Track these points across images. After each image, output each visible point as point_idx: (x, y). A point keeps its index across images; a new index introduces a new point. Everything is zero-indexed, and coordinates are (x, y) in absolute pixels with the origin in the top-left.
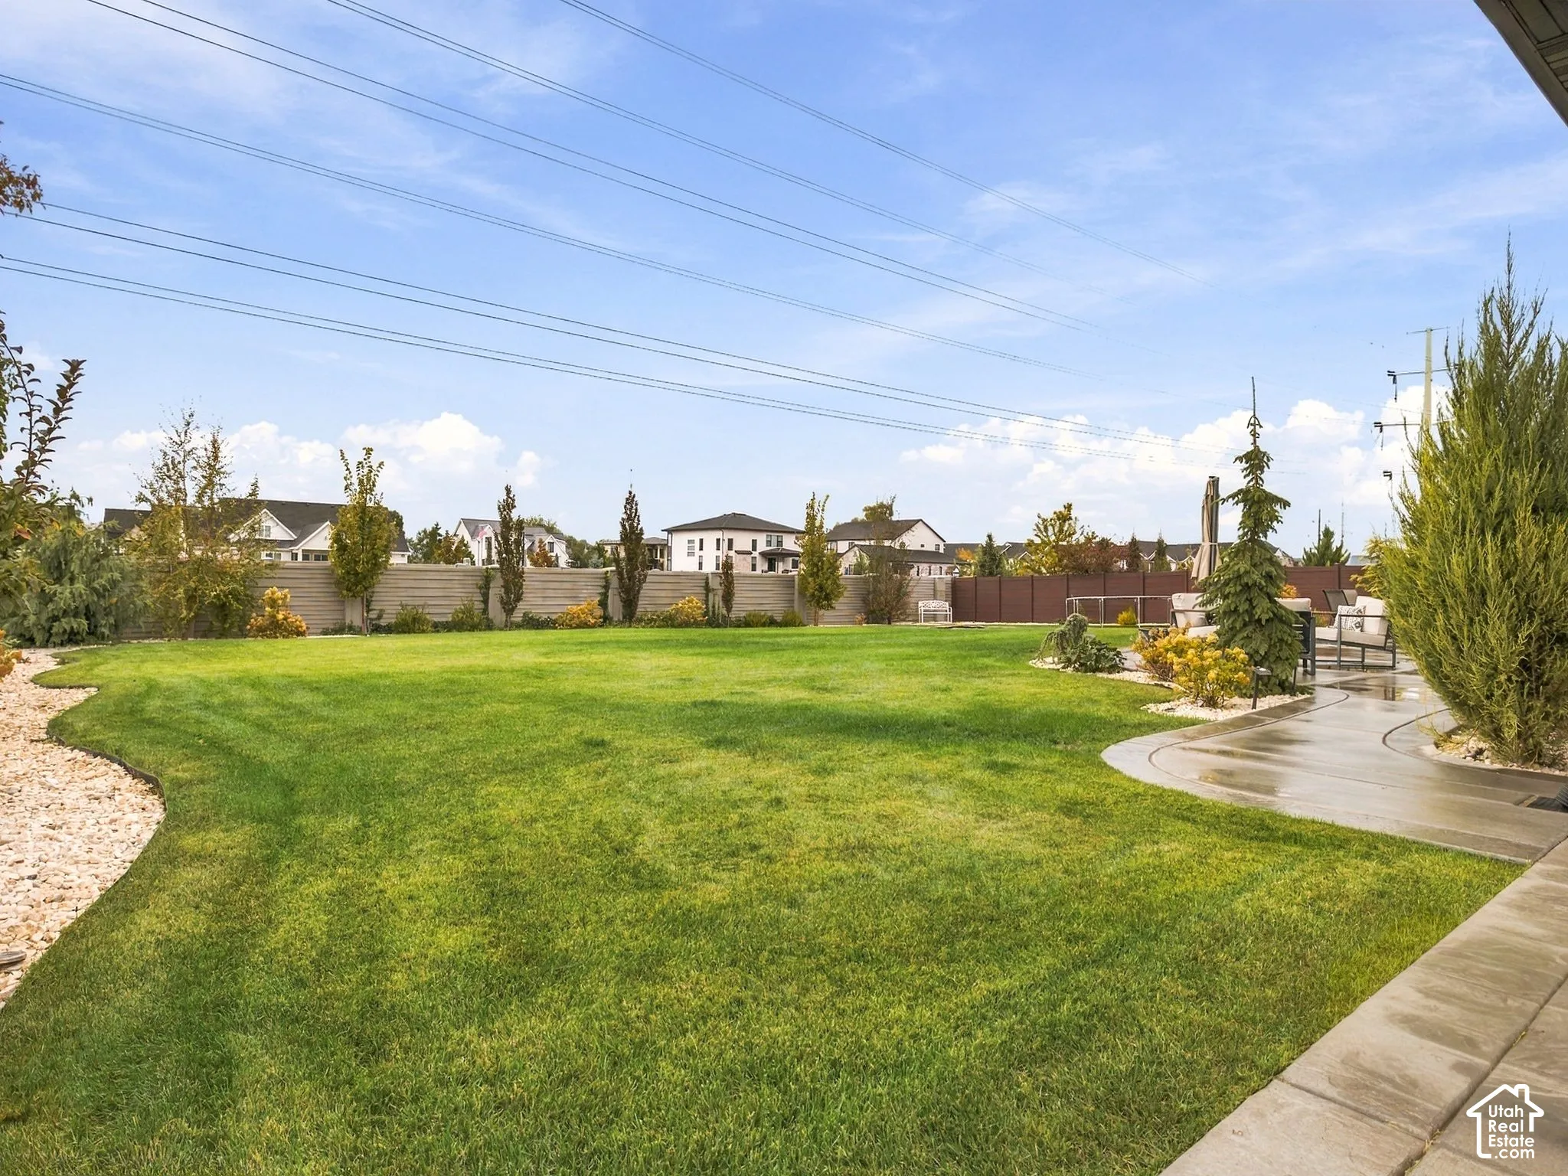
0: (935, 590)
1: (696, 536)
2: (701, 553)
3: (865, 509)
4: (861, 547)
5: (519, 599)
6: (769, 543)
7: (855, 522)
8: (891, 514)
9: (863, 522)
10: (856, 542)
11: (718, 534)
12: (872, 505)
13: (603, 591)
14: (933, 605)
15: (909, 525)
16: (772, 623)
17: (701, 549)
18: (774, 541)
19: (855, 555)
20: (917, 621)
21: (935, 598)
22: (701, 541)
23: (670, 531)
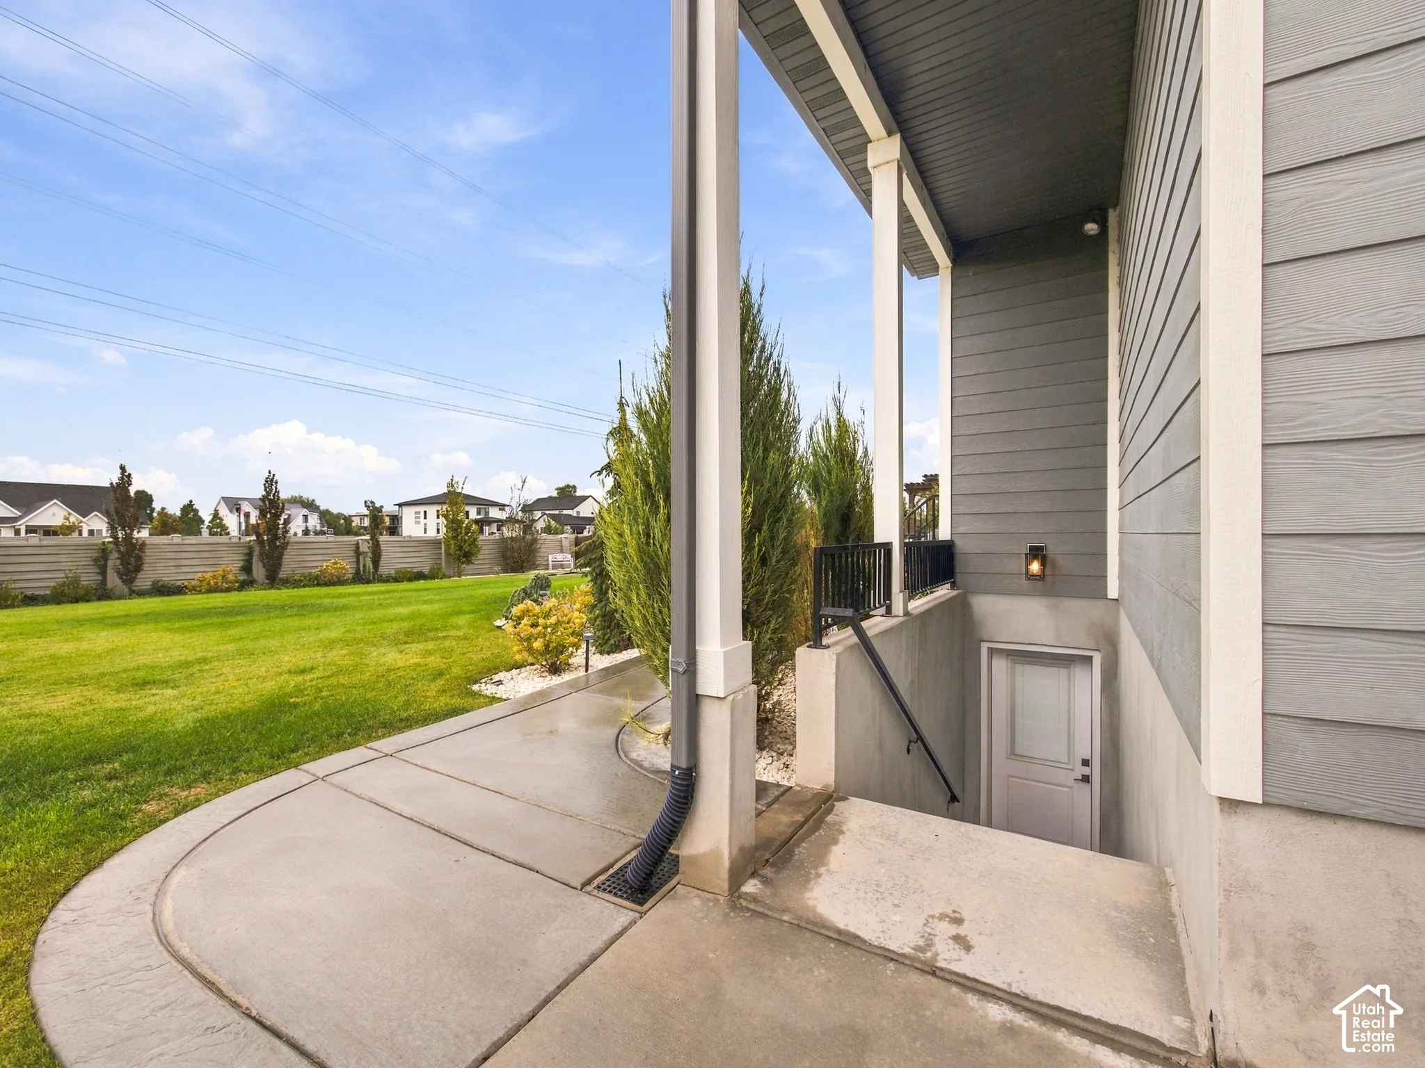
0: (562, 546)
1: (421, 509)
2: (425, 521)
3: (557, 489)
4: (549, 515)
5: (138, 569)
6: (479, 513)
7: (550, 498)
8: (575, 492)
9: (555, 498)
10: (547, 512)
11: (438, 507)
12: (561, 486)
13: (247, 557)
14: (560, 557)
15: (585, 498)
16: (420, 576)
17: (425, 518)
18: (483, 512)
19: (544, 521)
20: (548, 569)
21: (562, 551)
22: (425, 512)
23: (400, 505)
